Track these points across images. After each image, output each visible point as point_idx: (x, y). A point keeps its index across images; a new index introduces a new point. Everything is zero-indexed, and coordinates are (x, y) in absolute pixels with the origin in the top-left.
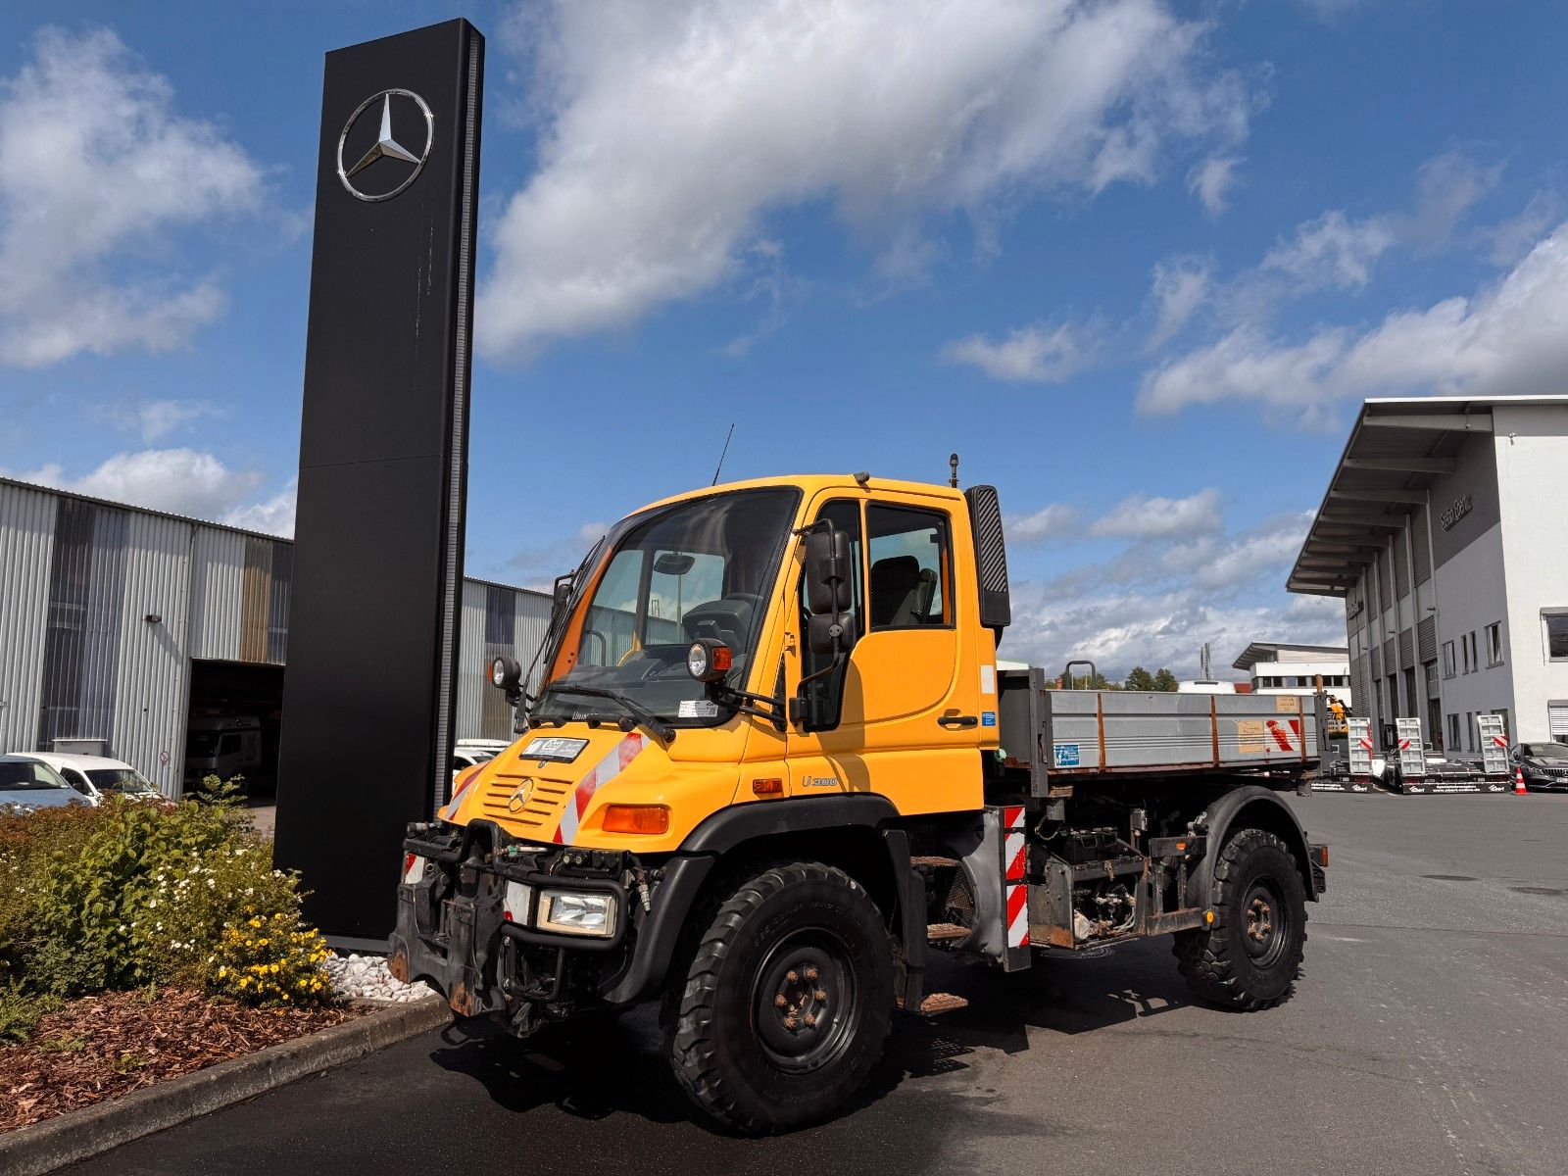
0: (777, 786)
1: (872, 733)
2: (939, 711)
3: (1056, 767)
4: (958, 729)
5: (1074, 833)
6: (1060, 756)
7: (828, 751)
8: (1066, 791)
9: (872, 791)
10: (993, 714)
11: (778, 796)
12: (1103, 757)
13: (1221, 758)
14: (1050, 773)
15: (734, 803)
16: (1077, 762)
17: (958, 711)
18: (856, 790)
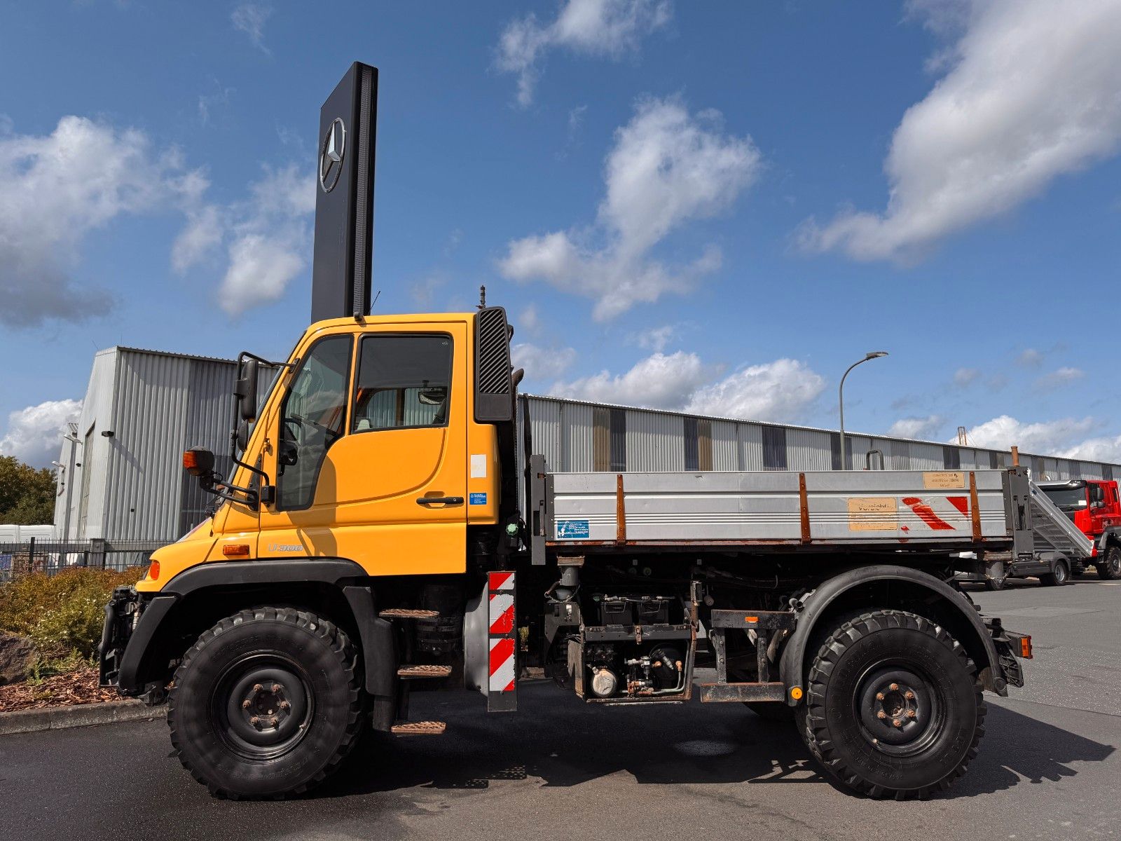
0: (245, 550)
1: (341, 512)
2: (421, 493)
3: (557, 539)
4: (443, 507)
5: (607, 598)
6: (563, 530)
7: (297, 525)
8: (579, 561)
9: (338, 556)
10: (485, 494)
11: (246, 557)
12: (622, 530)
13: (814, 534)
14: (548, 544)
15: (207, 561)
16: (587, 535)
17: (442, 493)
18: (322, 554)
